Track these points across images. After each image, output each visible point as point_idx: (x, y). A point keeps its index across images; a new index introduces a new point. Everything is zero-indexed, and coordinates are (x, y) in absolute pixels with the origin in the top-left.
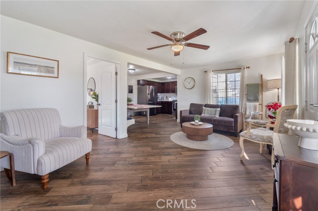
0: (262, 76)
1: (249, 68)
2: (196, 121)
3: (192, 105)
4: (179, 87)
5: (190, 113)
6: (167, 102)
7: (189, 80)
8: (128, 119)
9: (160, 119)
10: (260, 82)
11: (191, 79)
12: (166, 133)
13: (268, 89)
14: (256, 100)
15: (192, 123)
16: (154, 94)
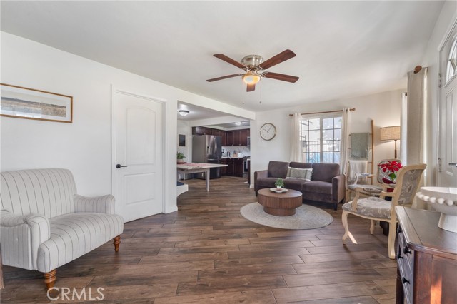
0: (372, 121)
1: (354, 110)
2: (279, 187)
3: (272, 163)
4: (253, 138)
5: (270, 174)
6: (235, 159)
7: (267, 127)
8: (179, 184)
9: (225, 183)
11: (270, 125)
12: (233, 204)
13: (380, 141)
14: (364, 156)
15: (272, 189)
16: (216, 147)
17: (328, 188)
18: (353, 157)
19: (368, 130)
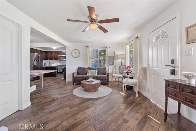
0: (115, 52)
1: (110, 47)
2: (91, 79)
3: (79, 68)
5: (78, 74)
6: (51, 67)
7: (76, 51)
10: (114, 55)
11: (77, 50)
12: (67, 92)
13: (118, 59)
14: (113, 64)
15: (88, 80)
16: (40, 61)
17: (105, 77)
18: (110, 65)
19: (113, 55)
